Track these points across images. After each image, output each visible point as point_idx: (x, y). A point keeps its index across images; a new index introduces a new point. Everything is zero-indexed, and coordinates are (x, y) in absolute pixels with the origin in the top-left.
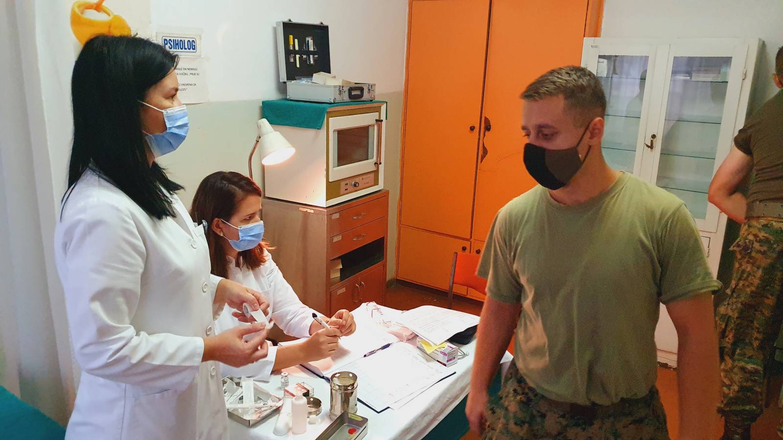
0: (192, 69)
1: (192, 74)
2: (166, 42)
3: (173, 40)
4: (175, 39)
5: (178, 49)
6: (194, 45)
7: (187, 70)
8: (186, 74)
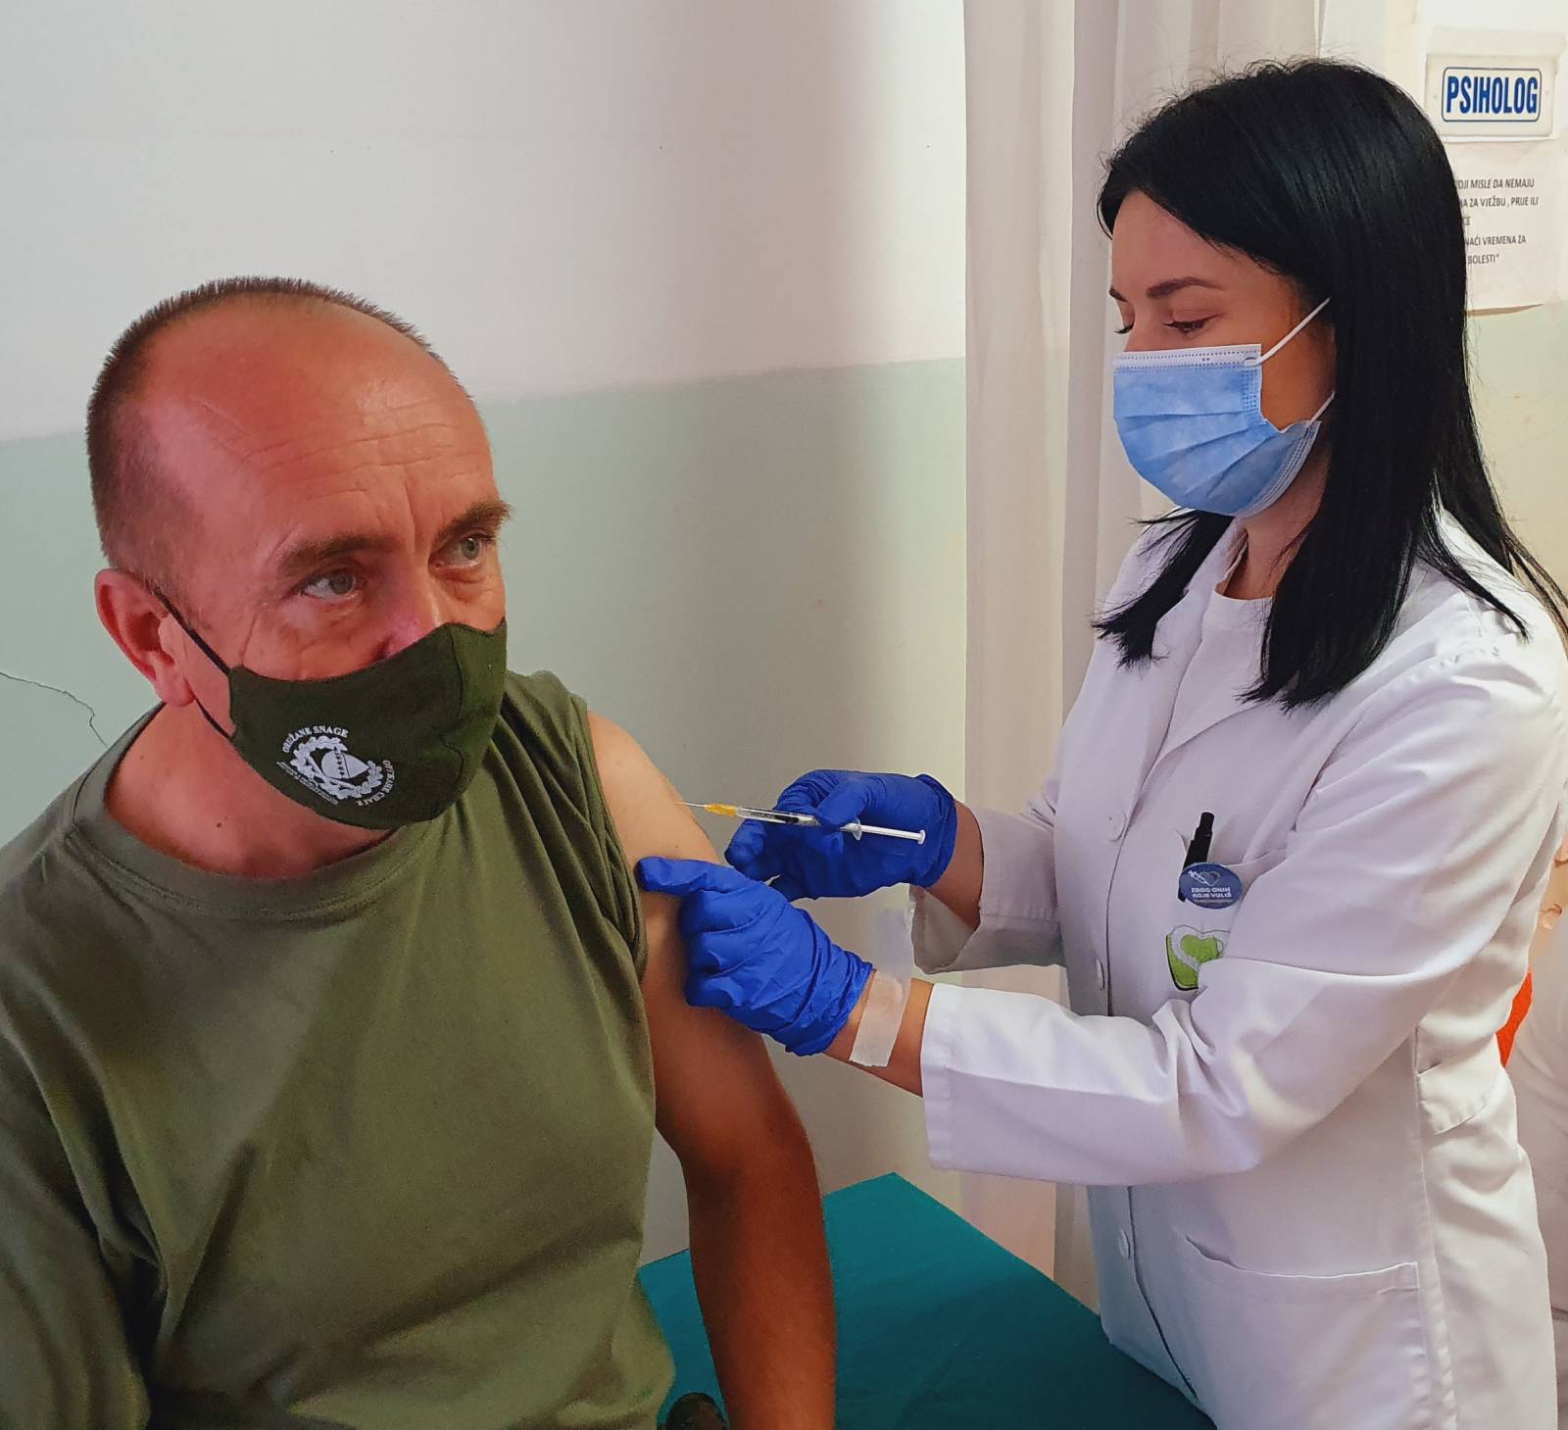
0: (1519, 184)
1: (1516, 201)
2: (1453, 90)
3: (1476, 79)
4: (1480, 74)
5: (1487, 111)
6: (1535, 96)
7: (1505, 188)
8: (1499, 202)
